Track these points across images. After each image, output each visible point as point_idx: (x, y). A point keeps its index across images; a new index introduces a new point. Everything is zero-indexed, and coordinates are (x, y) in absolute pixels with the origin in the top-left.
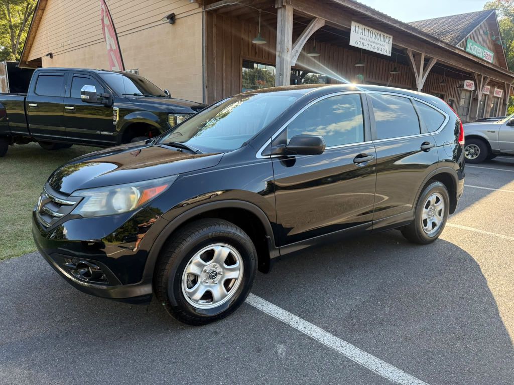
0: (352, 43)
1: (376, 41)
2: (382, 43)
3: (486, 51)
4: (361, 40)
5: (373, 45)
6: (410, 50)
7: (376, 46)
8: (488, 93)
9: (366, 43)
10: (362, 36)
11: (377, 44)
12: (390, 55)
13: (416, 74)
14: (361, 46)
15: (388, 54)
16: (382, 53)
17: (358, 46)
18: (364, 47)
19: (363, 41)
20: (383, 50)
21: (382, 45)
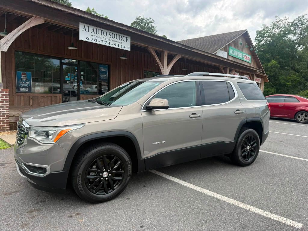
0: (82, 38)
1: (111, 38)
2: (118, 40)
3: (245, 55)
4: (93, 37)
5: (108, 41)
6: (151, 48)
7: (112, 43)
8: (260, 82)
9: (99, 39)
10: (94, 34)
11: (113, 41)
12: (130, 50)
13: (160, 64)
14: (93, 41)
15: (126, 49)
16: (119, 48)
17: (90, 41)
18: (98, 43)
19: (96, 38)
20: (120, 46)
21: (119, 42)
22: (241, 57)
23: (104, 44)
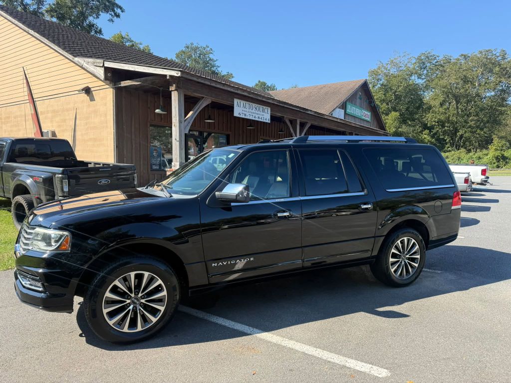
0: (236, 114)
1: (257, 112)
2: (261, 113)
3: (364, 111)
4: (243, 112)
5: (254, 115)
6: (287, 117)
7: (256, 116)
9: (247, 114)
10: (244, 109)
11: (258, 114)
12: (269, 122)
14: (244, 117)
15: (267, 121)
16: (262, 120)
17: (241, 116)
18: (246, 117)
19: (245, 113)
20: (263, 118)
21: (262, 115)
22: (359, 115)
23: (251, 118)
